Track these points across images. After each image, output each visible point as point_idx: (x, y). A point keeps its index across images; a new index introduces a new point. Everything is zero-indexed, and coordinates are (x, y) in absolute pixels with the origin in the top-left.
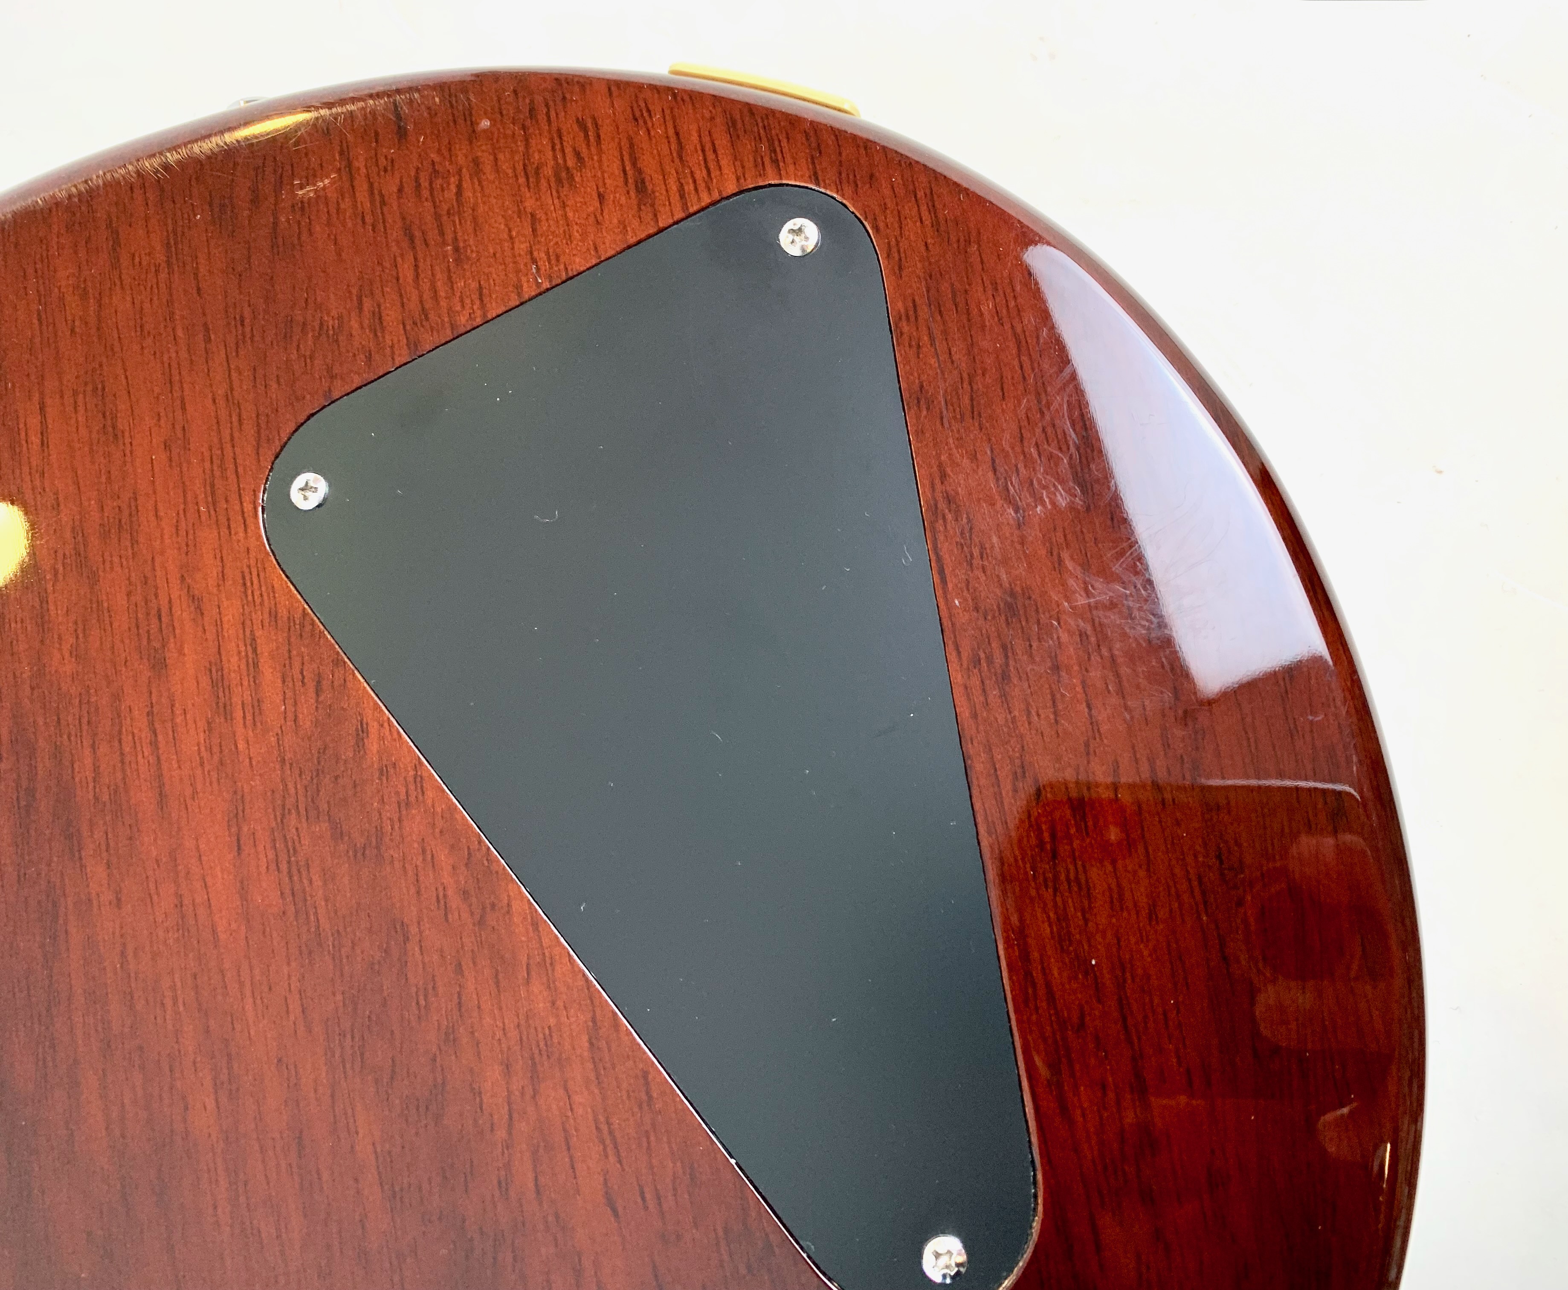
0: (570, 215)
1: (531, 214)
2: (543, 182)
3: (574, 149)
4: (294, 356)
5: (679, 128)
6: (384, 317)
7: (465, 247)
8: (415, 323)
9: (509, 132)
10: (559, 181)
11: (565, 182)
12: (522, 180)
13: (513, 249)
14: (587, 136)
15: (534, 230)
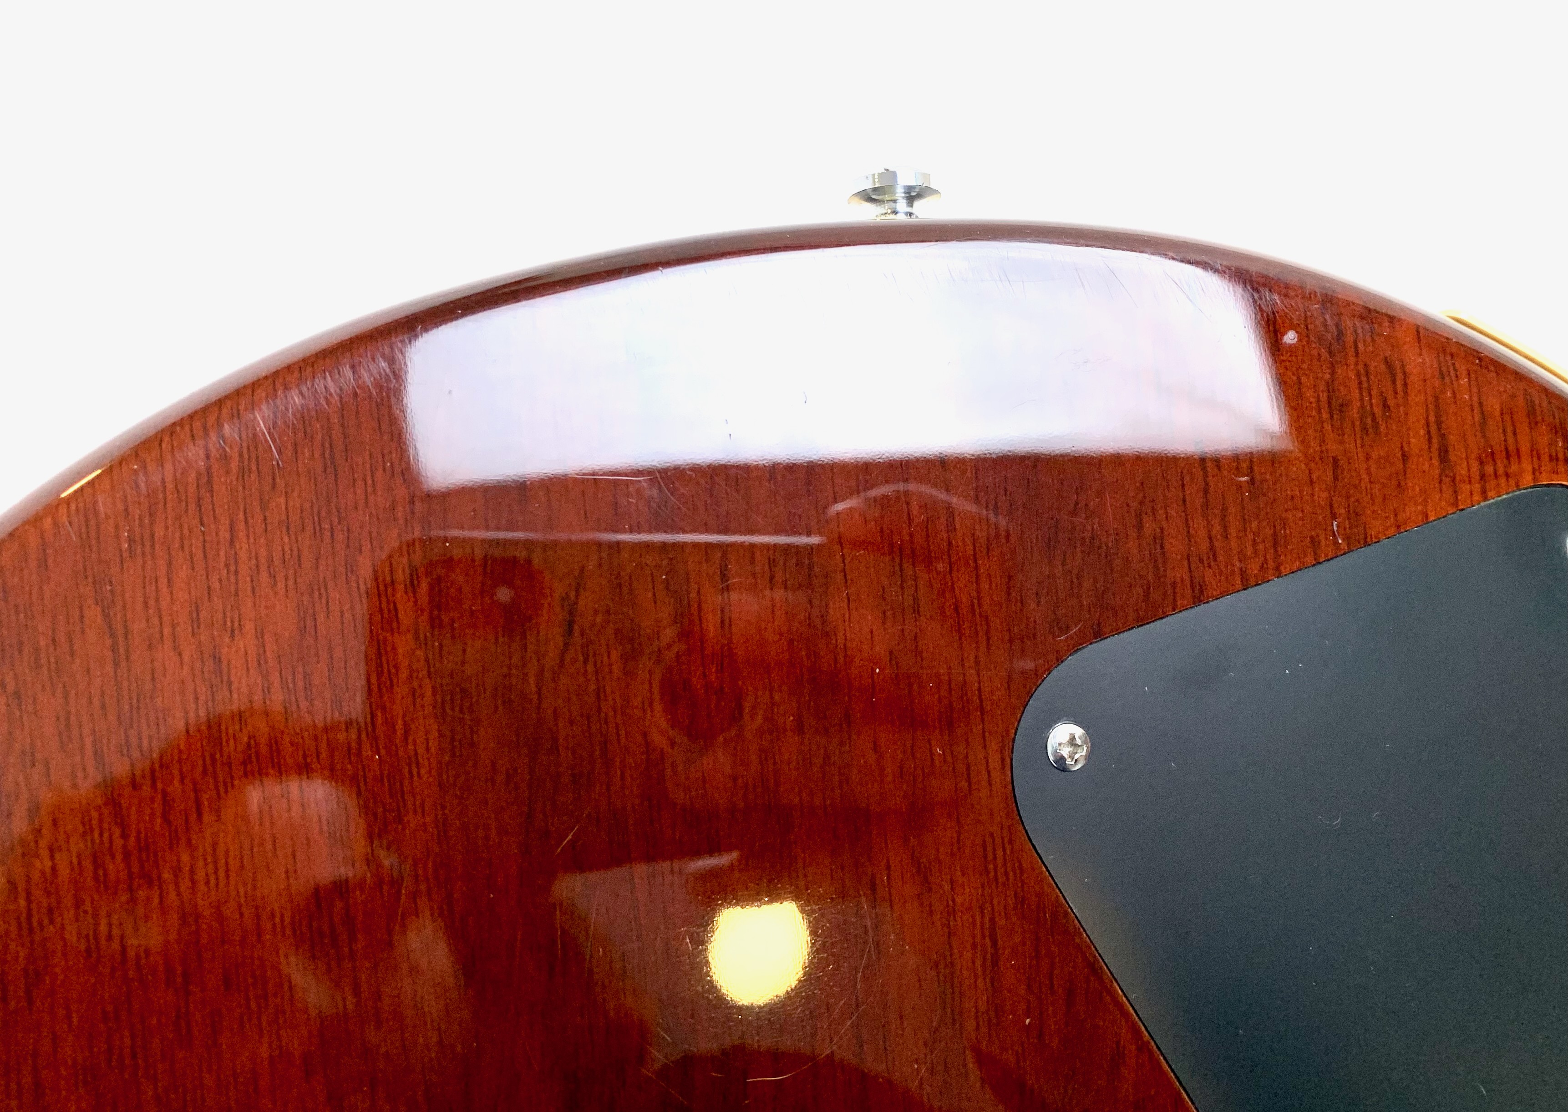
0: (1373, 469)
1: (1334, 458)
2: (1347, 424)
3: (1381, 394)
4: (1058, 571)
5: (1484, 398)
6: (1167, 546)
7: (1262, 482)
8: (1201, 561)
9: (1315, 352)
10: (1365, 429)
11: (1370, 430)
12: (1325, 416)
13: (1313, 495)
14: (1394, 382)
15: (1336, 478)
